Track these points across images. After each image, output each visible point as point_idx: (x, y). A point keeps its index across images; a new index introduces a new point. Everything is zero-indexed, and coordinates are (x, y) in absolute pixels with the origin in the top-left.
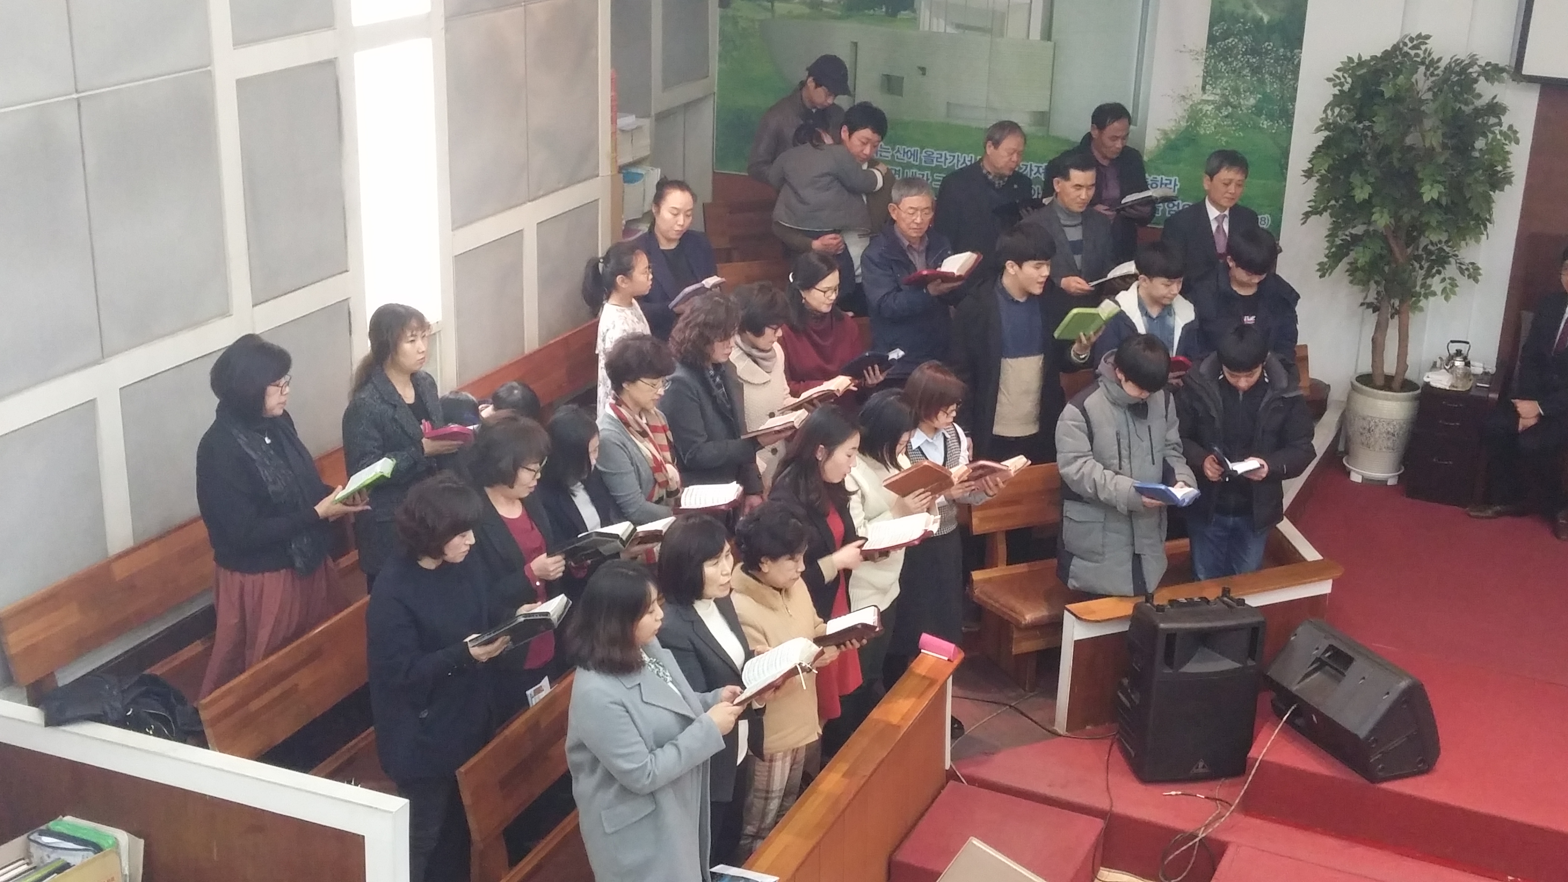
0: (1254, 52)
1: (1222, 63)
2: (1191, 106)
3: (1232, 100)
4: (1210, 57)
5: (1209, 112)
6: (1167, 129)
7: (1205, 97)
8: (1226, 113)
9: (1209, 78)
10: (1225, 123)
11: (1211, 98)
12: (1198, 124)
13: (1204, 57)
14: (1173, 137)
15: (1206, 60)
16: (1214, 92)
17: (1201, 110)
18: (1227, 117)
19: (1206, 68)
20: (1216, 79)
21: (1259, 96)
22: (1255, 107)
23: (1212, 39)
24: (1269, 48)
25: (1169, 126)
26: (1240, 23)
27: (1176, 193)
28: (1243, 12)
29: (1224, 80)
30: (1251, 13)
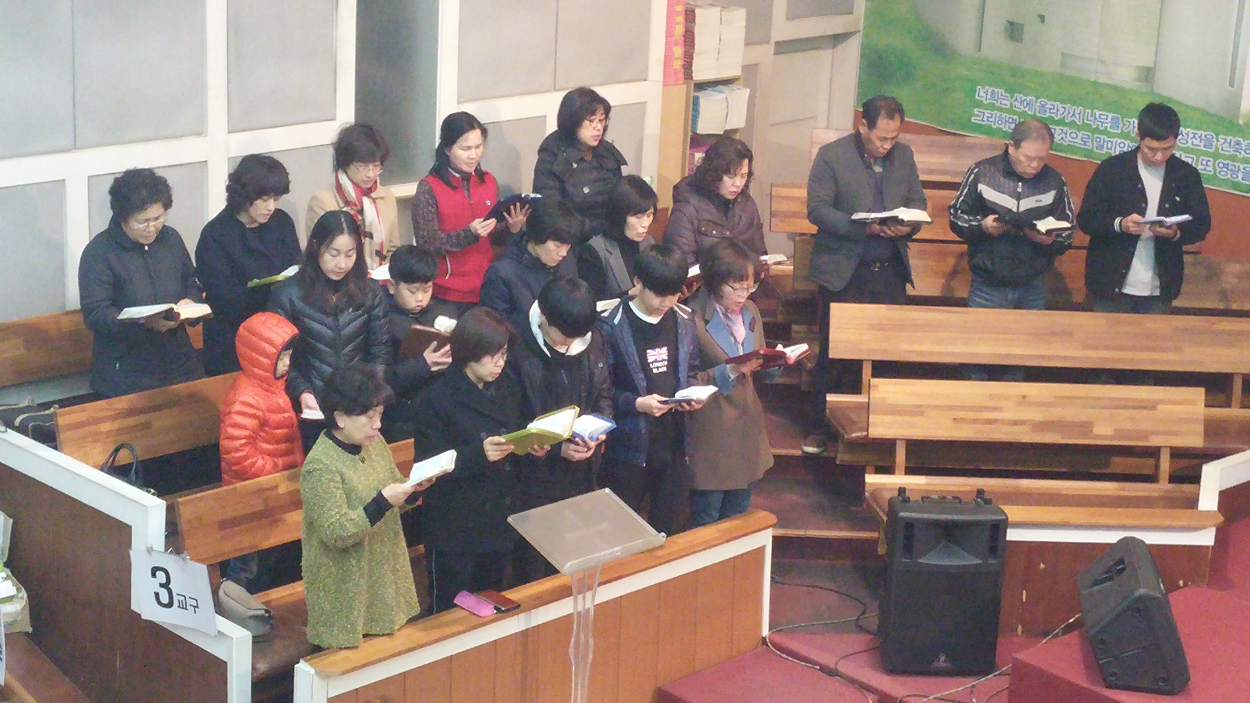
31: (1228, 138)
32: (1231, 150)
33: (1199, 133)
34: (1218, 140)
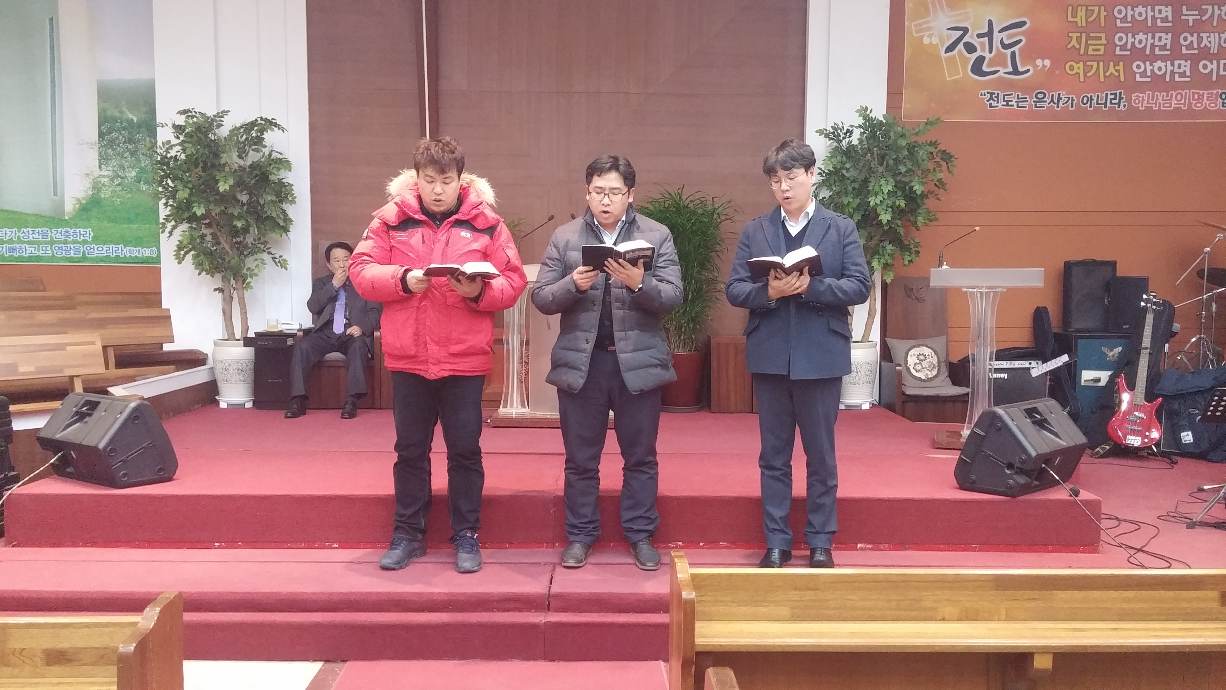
0: (130, 141)
1: (110, 150)
2: (93, 179)
3: (120, 174)
4: (102, 147)
5: (105, 183)
6: (80, 197)
7: (102, 173)
8: (117, 183)
9: (103, 161)
10: (118, 189)
11: (106, 173)
12: (99, 191)
13: (98, 147)
14: (84, 202)
15: (99, 148)
16: (108, 169)
17: (100, 182)
18: (118, 185)
19: (100, 153)
20: (108, 159)
22: (136, 177)
23: (101, 135)
24: (140, 138)
25: (81, 195)
26: (117, 122)
27: (91, 239)
28: (118, 115)
29: (113, 161)
30: (124, 116)
31: (59, 230)
32: (63, 237)
33: (37, 230)
34: (52, 232)
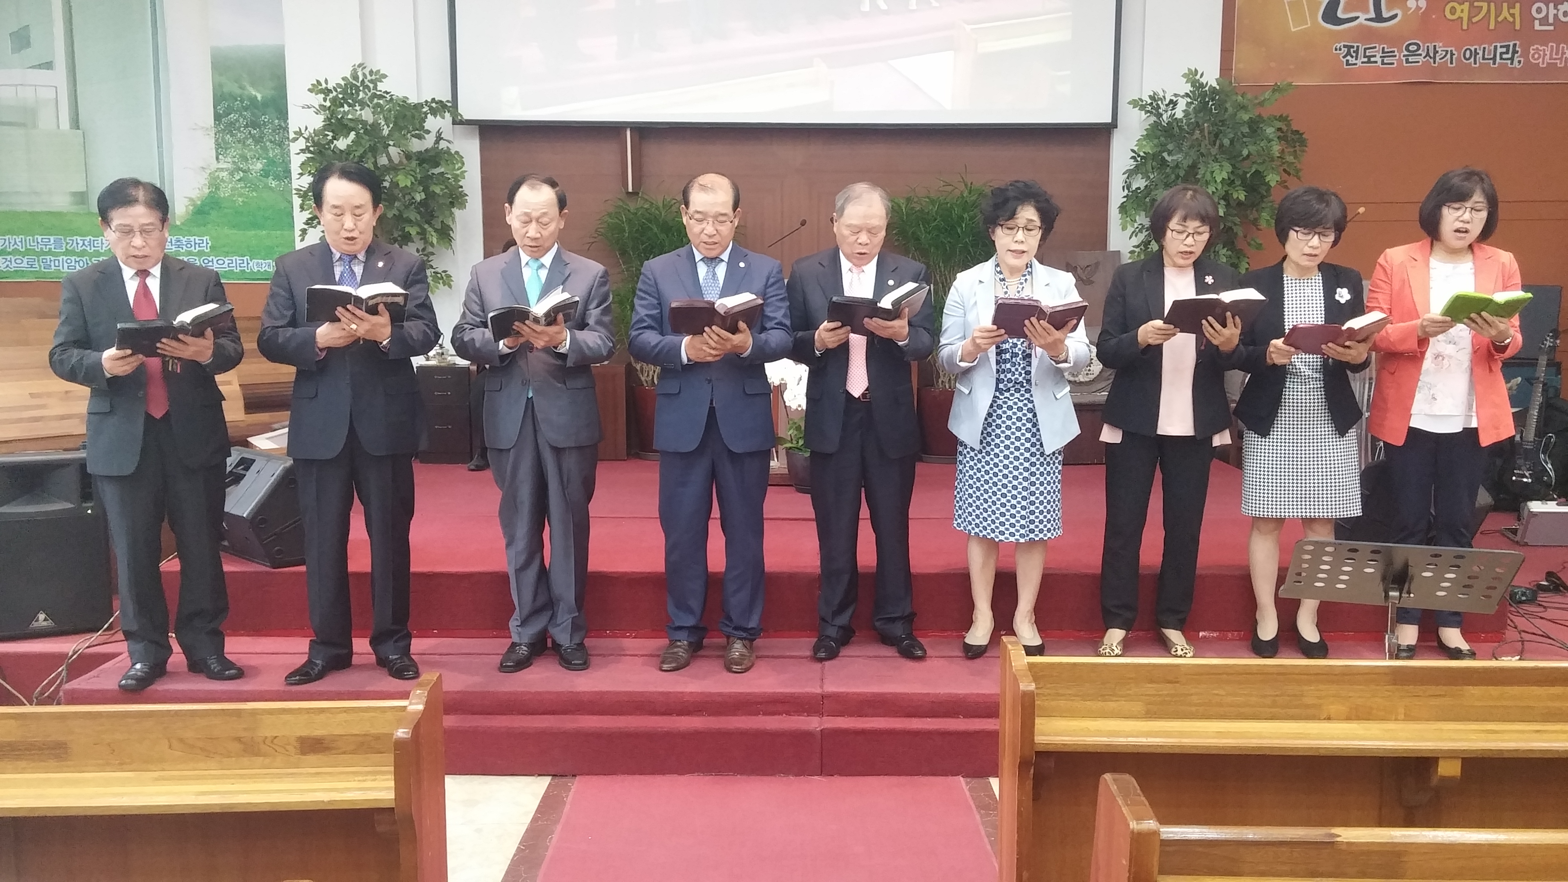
0: (254, 125)
1: (228, 136)
2: (210, 173)
3: (242, 166)
4: (219, 132)
5: (224, 178)
6: (193, 197)
7: (221, 166)
8: (239, 178)
9: (220, 150)
10: (239, 186)
11: (225, 166)
12: (217, 188)
13: (213, 132)
14: (199, 203)
15: (215, 134)
16: (226, 160)
17: (218, 177)
18: (239, 180)
19: (216, 141)
20: (226, 149)
21: (265, 161)
22: (262, 170)
23: (218, 117)
24: (266, 120)
25: (195, 194)
26: (237, 100)
27: (209, 250)
28: (238, 91)
29: (233, 150)
30: (246, 92)
